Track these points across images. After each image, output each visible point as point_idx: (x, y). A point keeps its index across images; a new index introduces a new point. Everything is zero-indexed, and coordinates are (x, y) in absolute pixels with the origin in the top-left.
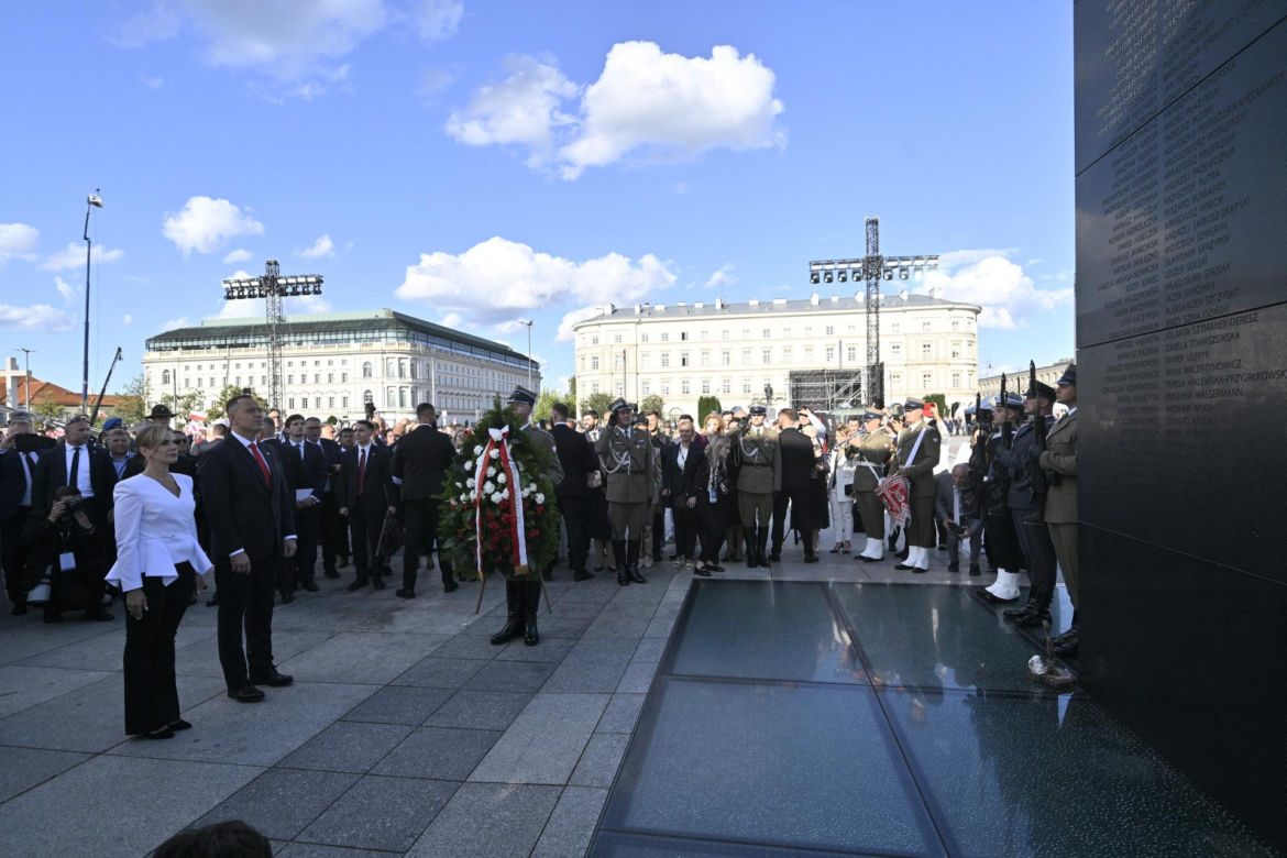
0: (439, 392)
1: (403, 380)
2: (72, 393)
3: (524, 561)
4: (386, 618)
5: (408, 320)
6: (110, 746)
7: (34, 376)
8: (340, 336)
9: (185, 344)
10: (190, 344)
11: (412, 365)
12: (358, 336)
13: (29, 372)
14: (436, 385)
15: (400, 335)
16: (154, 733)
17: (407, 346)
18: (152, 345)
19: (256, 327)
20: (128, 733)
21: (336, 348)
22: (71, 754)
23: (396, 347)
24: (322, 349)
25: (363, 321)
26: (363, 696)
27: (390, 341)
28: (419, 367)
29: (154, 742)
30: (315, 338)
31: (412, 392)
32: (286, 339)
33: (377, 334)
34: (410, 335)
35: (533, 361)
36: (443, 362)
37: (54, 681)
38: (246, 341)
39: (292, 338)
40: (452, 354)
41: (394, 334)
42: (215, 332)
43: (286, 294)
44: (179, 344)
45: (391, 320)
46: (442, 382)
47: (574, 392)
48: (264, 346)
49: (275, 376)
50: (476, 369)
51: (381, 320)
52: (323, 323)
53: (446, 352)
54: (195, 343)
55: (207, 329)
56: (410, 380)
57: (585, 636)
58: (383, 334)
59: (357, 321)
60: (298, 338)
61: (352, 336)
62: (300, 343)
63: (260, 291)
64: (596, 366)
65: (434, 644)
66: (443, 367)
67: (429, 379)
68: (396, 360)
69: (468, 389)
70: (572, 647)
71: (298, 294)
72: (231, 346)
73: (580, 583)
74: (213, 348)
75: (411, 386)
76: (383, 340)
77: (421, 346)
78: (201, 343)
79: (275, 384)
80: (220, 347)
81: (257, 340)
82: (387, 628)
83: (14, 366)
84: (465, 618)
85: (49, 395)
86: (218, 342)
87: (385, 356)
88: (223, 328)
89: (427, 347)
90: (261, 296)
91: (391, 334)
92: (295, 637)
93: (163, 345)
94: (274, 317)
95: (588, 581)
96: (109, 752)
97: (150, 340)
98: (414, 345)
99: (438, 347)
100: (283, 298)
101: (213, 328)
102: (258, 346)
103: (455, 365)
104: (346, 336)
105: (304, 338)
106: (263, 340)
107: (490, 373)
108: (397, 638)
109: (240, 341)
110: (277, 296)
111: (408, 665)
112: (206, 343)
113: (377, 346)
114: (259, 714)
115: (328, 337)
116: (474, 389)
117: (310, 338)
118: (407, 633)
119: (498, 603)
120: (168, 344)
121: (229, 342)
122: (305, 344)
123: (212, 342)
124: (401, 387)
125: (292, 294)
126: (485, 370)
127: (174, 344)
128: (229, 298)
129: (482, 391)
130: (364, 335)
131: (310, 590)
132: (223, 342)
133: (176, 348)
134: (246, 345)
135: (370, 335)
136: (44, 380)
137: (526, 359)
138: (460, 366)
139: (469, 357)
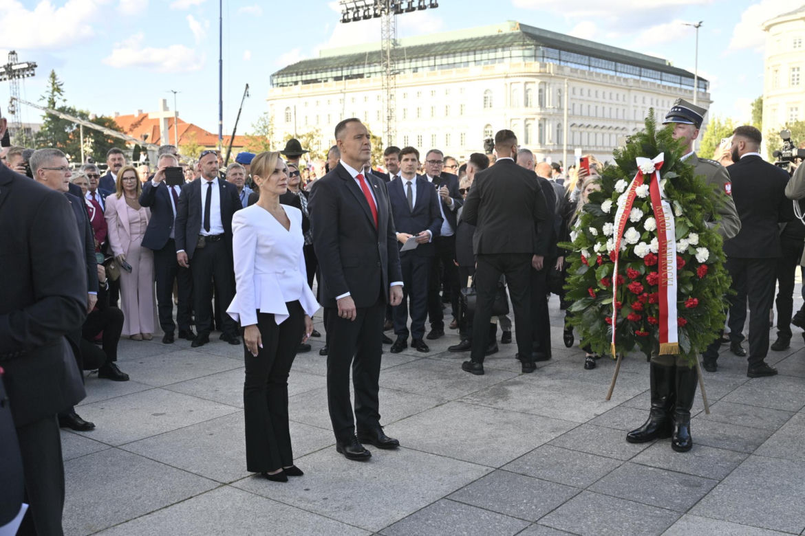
0: (572, 125)
1: (528, 109)
2: (210, 135)
3: (673, 337)
4: (500, 393)
5: (537, 33)
6: (235, 479)
7: (180, 117)
8: (458, 59)
9: (305, 77)
10: (309, 77)
11: (540, 91)
12: (478, 57)
13: (177, 113)
14: (569, 116)
15: (527, 53)
16: (270, 474)
17: (535, 66)
18: (275, 81)
19: (371, 54)
20: (249, 470)
21: (454, 73)
22: (204, 479)
23: (523, 69)
24: (439, 74)
25: (484, 38)
26: (472, 476)
27: (515, 61)
28: (549, 93)
29: (271, 482)
30: (432, 62)
31: (540, 125)
32: (401, 66)
33: (500, 54)
34: (539, 53)
35: (699, 79)
36: (578, 86)
37: (193, 409)
38: (361, 71)
39: (407, 65)
40: (591, 74)
41: (520, 53)
42: (331, 62)
43: (401, 12)
44: (299, 78)
45: (516, 35)
46: (577, 111)
47: (760, 119)
48: (379, 75)
49: (390, 110)
50: (621, 93)
51: (505, 36)
52: (440, 44)
53: (583, 72)
54: (313, 76)
55: (324, 60)
56: (538, 110)
57: (759, 451)
58: (507, 53)
59: (478, 39)
60: (413, 64)
61: (471, 58)
62: (416, 70)
63: (375, 9)
64: (795, 80)
65: (554, 430)
66: (578, 92)
67: (560, 109)
68: (522, 85)
69: (610, 119)
70: (740, 462)
71: (413, 9)
72: (347, 77)
73: (755, 380)
74: (330, 81)
75: (538, 118)
76: (507, 61)
77: (551, 66)
78: (319, 76)
79: (389, 119)
80: (337, 79)
81: (372, 69)
82: (501, 404)
83: (166, 108)
84: (595, 404)
85: (193, 136)
86: (335, 74)
87: (508, 81)
88: (340, 57)
89: (560, 68)
90: (376, 16)
91: (517, 52)
92: (402, 400)
93: (285, 80)
94: (389, 39)
95: (767, 380)
96: (233, 484)
97: (273, 75)
98: (543, 65)
99: (573, 66)
100: (399, 15)
101: (329, 59)
102: (373, 75)
103: (593, 88)
104: (464, 58)
105: (419, 64)
106: (378, 68)
107: (640, 96)
108: (512, 417)
109: (355, 71)
110: (392, 13)
111: (523, 450)
112: (324, 75)
113: (500, 68)
114: (366, 475)
115: (445, 61)
116: (617, 120)
117: (426, 63)
118: (524, 412)
119: (638, 392)
120: (290, 79)
121: (345, 73)
122: (419, 70)
123: (329, 74)
124: (526, 120)
125: (408, 10)
126: (633, 93)
127: (294, 78)
128: (344, 21)
129: (628, 122)
130: (485, 56)
131: (419, 350)
132: (339, 74)
133: (296, 83)
134: (361, 76)
135: (492, 55)
136: (188, 121)
137: (691, 76)
138: (601, 89)
139: (612, 77)
